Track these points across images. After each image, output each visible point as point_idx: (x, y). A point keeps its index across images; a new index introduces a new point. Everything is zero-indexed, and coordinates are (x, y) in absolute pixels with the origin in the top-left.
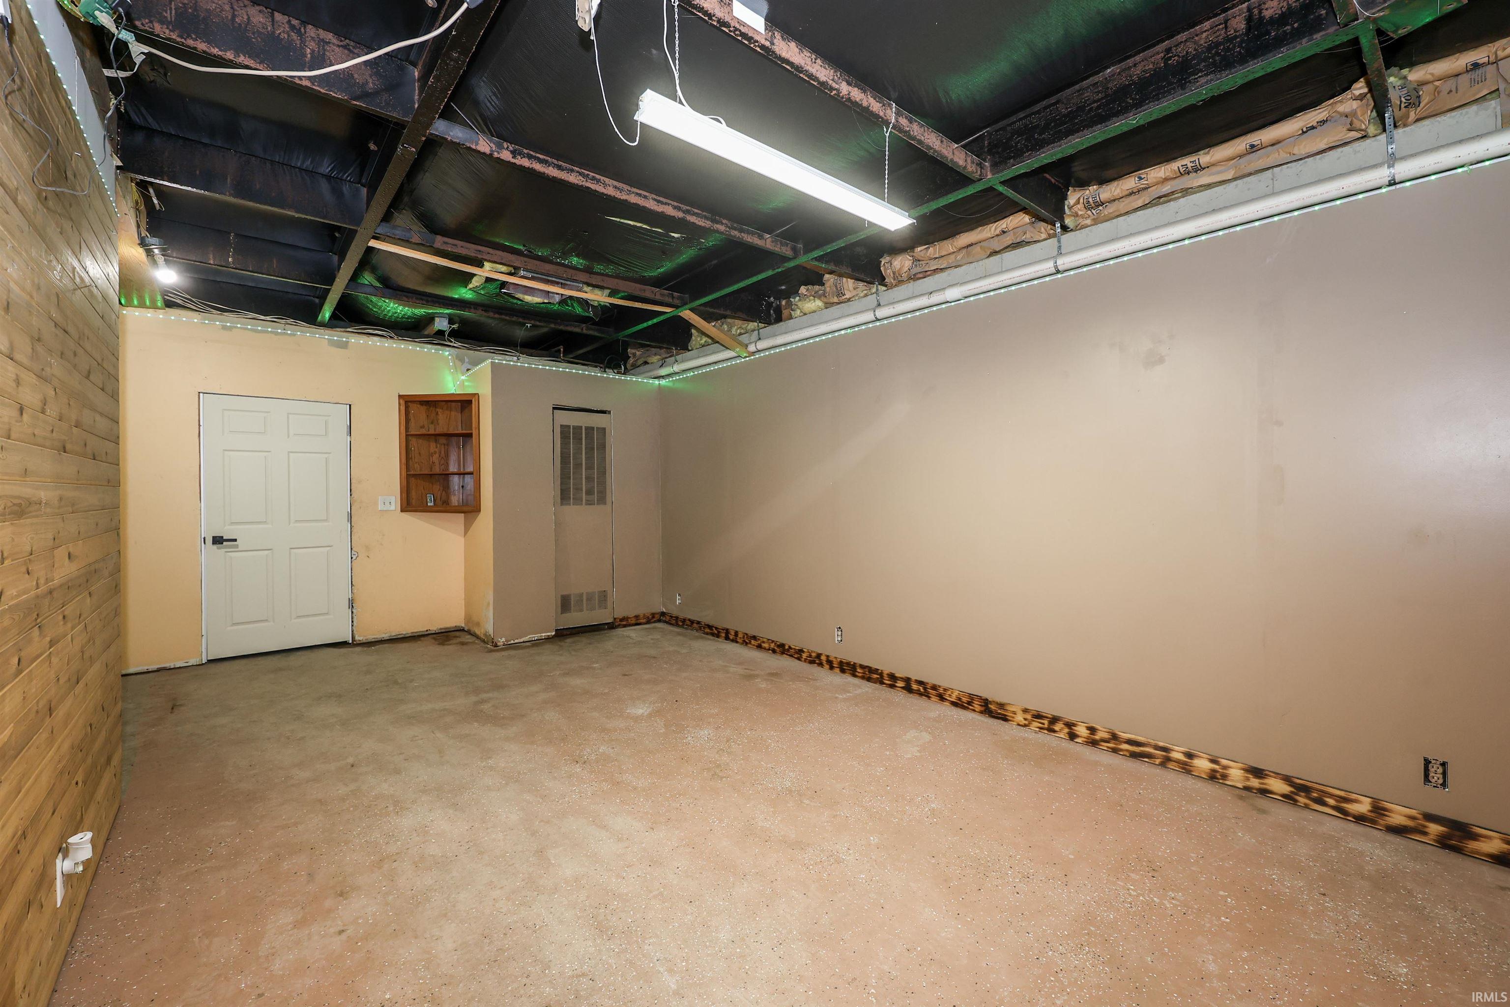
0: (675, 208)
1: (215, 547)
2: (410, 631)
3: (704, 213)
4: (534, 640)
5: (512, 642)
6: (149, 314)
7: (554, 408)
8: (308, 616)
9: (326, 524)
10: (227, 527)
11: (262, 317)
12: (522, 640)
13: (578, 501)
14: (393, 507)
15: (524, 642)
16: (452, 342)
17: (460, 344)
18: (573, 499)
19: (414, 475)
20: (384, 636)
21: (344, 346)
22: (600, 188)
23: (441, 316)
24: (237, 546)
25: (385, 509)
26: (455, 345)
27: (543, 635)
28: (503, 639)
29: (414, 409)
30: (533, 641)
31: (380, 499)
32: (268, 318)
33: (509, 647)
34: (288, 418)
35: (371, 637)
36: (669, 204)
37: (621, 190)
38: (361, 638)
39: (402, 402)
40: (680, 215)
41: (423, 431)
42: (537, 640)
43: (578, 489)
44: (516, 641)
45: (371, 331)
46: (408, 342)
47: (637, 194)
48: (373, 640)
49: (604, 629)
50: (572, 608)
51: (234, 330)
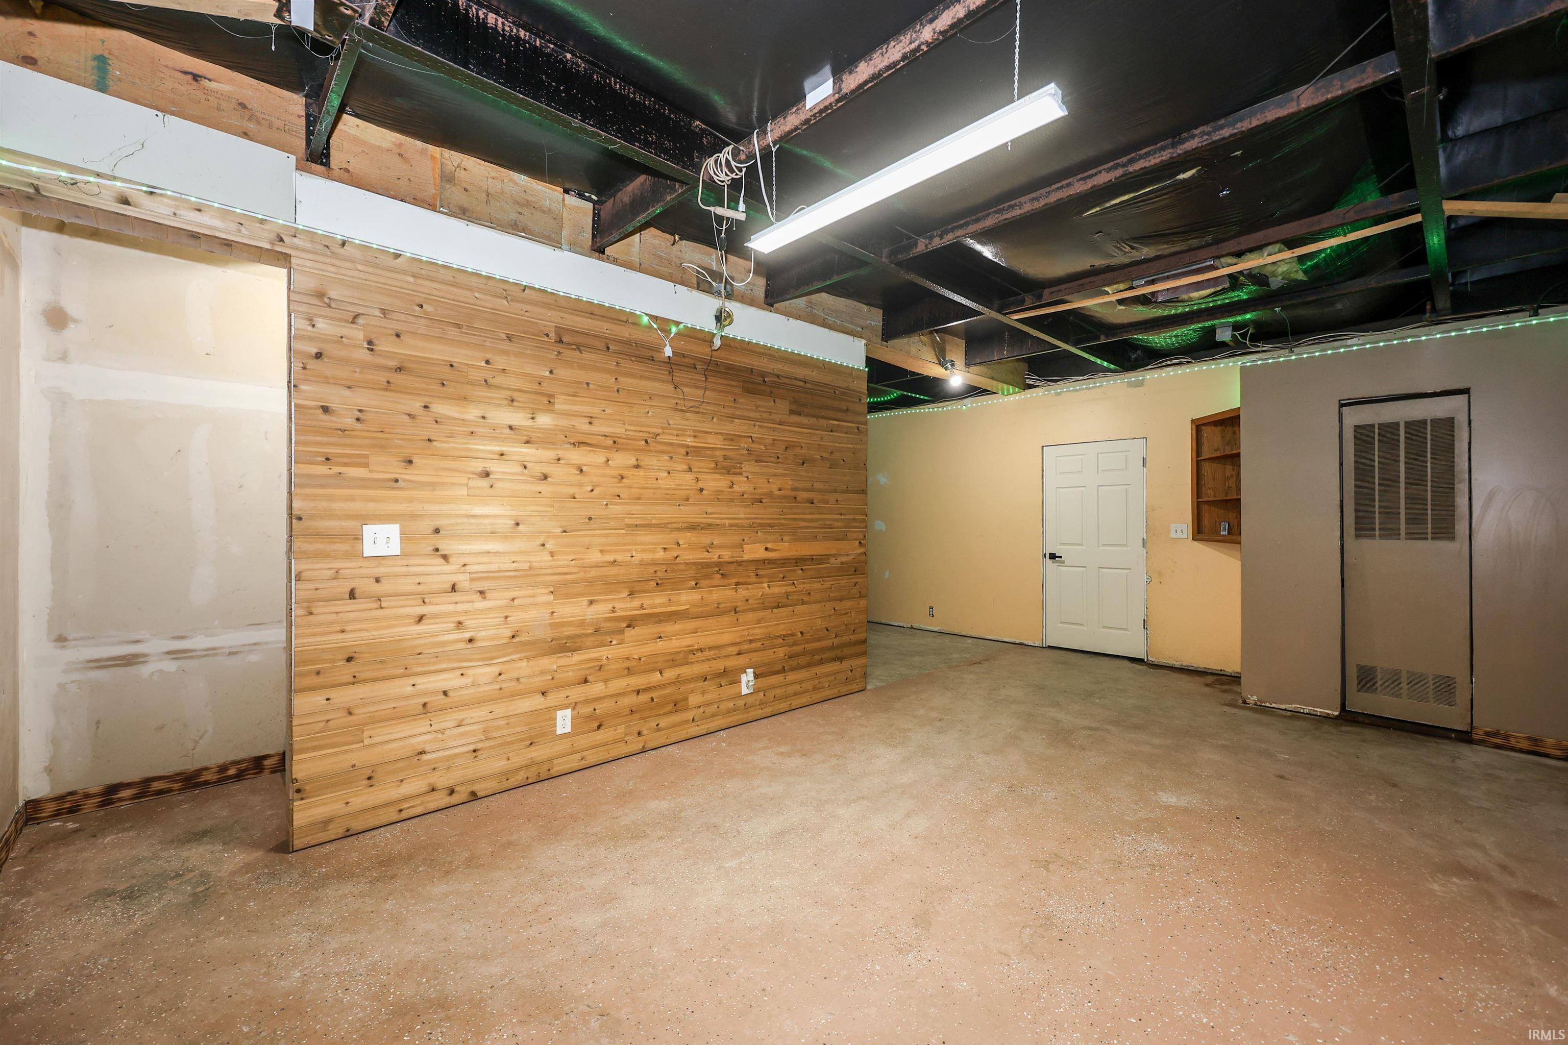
0: (1109, 170)
1: (1051, 561)
2: (1202, 666)
3: (1158, 145)
4: (1303, 713)
5: (1268, 704)
6: (1011, 398)
7: (1342, 406)
8: (1111, 628)
9: (1125, 548)
10: (1059, 547)
11: (1081, 378)
12: (1283, 707)
13: (1390, 533)
14: (1185, 536)
15: (1285, 710)
16: (1259, 346)
17: (1271, 346)
18: (1380, 530)
19: (1207, 502)
20: (1175, 663)
21: (1141, 384)
22: (1017, 212)
23: (1223, 325)
24: (1063, 562)
25: (1176, 537)
26: (1264, 349)
27: (1319, 710)
28: (1255, 698)
29: (1207, 432)
30: (1300, 713)
31: (1173, 527)
32: (1086, 377)
33: (1260, 709)
34: (1098, 457)
35: (1163, 661)
36: (1100, 172)
37: (1037, 199)
38: (1153, 659)
39: (1194, 427)
40: (1119, 172)
41: (1218, 454)
42: (1307, 714)
43: (1390, 515)
44: (1274, 705)
45: (1169, 363)
46: (1210, 362)
47: (1058, 188)
48: (1165, 664)
49: (1449, 738)
50: (1379, 689)
51: (1063, 394)
